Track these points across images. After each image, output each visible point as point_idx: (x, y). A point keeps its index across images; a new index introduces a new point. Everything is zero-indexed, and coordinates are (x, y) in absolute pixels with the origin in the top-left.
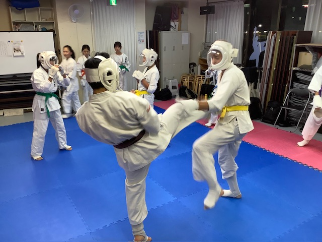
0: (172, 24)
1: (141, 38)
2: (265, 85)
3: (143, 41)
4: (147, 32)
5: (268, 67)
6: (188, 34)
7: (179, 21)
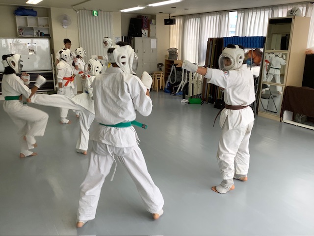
0: (143, 31)
5: (209, 64)
6: (156, 40)
7: (149, 30)
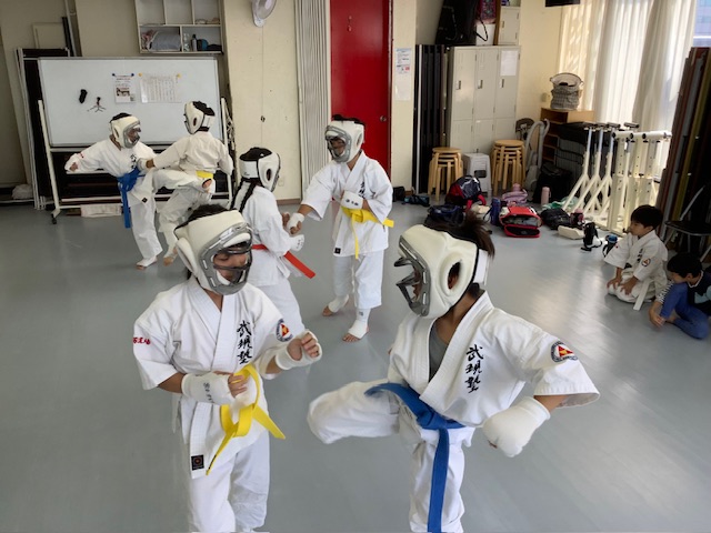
0: (480, 28)
1: (404, 62)
2: (675, 176)
3: (408, 69)
4: (417, 47)
5: (685, 133)
6: (516, 53)
7: (497, 23)
